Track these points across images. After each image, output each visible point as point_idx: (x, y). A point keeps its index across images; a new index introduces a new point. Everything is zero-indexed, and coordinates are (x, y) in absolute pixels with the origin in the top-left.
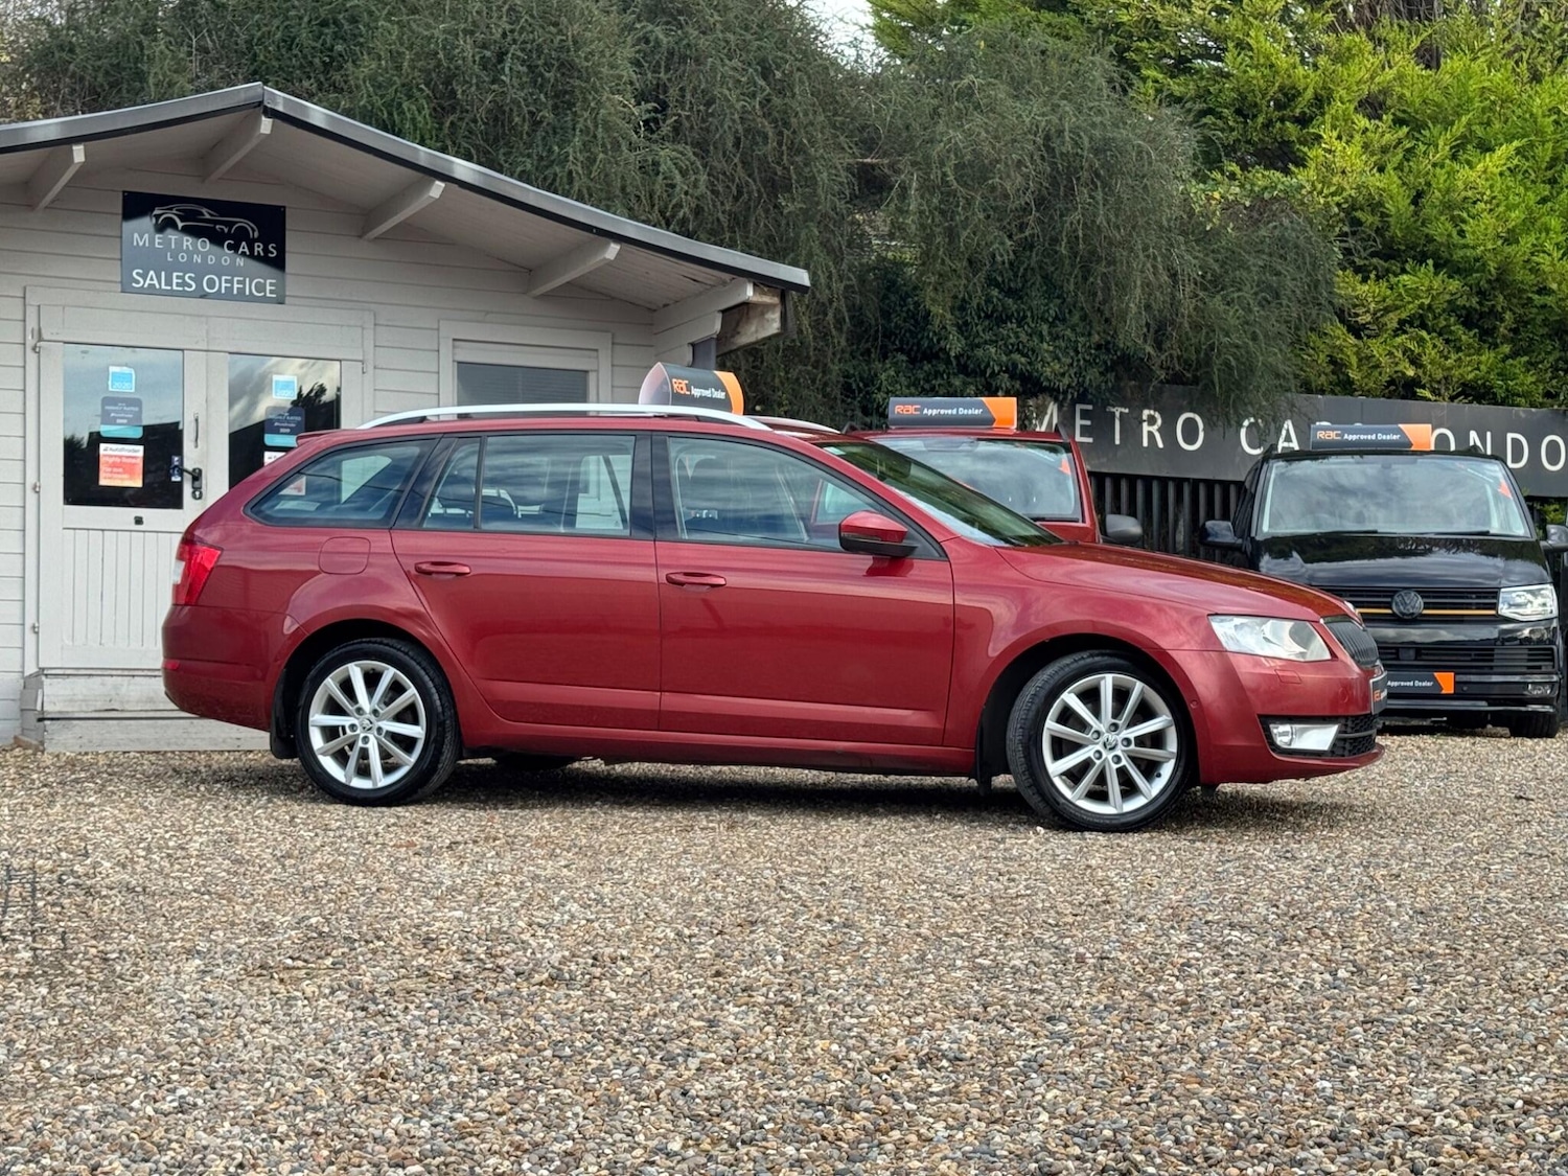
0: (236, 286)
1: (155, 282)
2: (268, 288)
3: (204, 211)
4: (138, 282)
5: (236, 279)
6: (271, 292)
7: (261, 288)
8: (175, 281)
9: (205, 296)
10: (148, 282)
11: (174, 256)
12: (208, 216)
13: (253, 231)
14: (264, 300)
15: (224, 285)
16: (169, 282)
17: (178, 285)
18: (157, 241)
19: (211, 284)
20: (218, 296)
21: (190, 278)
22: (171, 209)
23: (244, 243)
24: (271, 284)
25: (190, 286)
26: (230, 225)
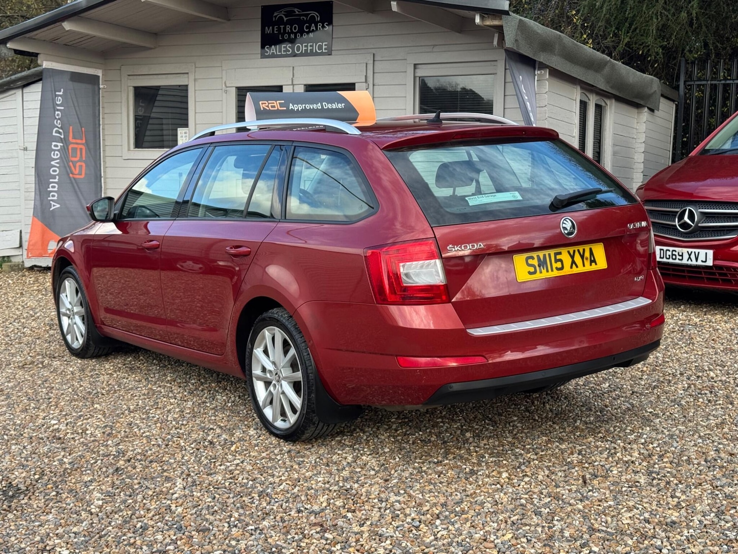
0: (309, 48)
1: (275, 51)
2: (324, 47)
3: (296, 10)
4: (267, 52)
5: (309, 44)
6: (325, 49)
7: (320, 47)
8: (283, 49)
9: (295, 55)
10: (271, 51)
11: (283, 37)
12: (297, 13)
13: (318, 17)
14: (322, 54)
15: (304, 48)
16: (280, 51)
17: (284, 51)
18: (275, 29)
19: (298, 50)
20: (301, 55)
21: (289, 47)
22: (281, 12)
23: (313, 25)
24: (325, 45)
25: (289, 51)
26: (307, 15)
